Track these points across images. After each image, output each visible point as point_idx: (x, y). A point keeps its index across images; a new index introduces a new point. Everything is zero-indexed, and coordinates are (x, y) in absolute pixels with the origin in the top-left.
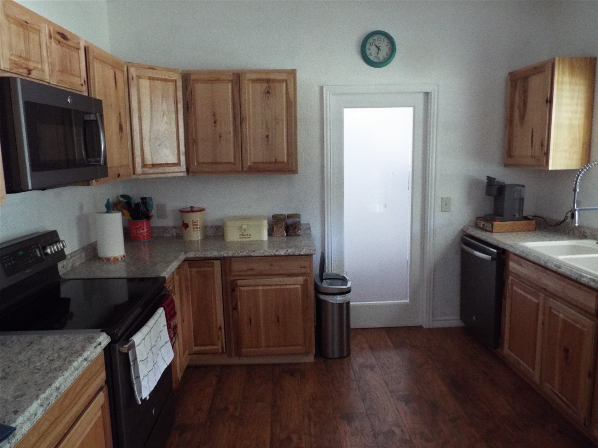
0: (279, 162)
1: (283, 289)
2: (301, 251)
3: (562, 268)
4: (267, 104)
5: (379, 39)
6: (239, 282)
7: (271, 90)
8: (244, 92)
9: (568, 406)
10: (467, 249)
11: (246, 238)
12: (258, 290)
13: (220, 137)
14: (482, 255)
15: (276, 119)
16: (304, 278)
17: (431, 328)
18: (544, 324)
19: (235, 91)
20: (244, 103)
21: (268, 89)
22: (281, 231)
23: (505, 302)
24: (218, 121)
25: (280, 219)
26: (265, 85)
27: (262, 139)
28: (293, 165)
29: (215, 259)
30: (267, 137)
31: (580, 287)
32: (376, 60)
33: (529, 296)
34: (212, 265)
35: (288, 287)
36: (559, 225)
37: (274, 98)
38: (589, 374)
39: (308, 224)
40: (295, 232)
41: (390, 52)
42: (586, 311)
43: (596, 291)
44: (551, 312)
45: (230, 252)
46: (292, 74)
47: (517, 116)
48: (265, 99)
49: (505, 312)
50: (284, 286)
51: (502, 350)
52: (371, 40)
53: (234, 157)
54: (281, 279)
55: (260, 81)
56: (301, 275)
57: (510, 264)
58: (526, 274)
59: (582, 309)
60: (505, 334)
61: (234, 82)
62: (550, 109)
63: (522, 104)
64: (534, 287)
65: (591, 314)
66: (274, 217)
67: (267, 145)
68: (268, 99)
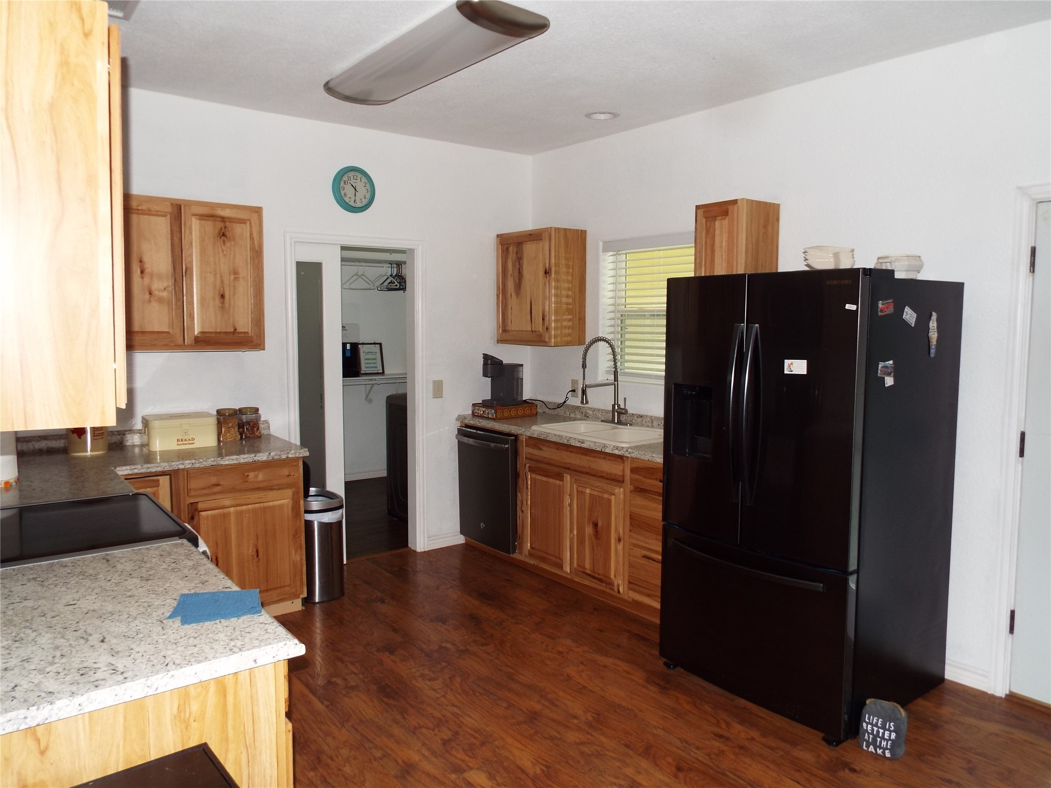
0: (239, 333)
1: (264, 508)
2: (288, 453)
3: (586, 443)
4: (223, 251)
5: (355, 177)
6: (200, 506)
7: (228, 231)
8: (187, 231)
9: (601, 580)
10: (471, 441)
11: (186, 444)
12: (229, 514)
13: (150, 294)
14: (492, 445)
15: (235, 273)
16: (293, 490)
17: (426, 550)
18: (570, 505)
19: (176, 228)
20: (188, 247)
21: (223, 230)
22: (232, 433)
23: (522, 496)
24: (147, 271)
25: (229, 415)
26: (220, 225)
27: (214, 299)
28: (260, 337)
29: (163, 474)
30: (223, 296)
31: (605, 458)
32: (352, 203)
33: (552, 480)
34: (156, 484)
35: (271, 504)
36: (559, 407)
37: (233, 243)
38: (619, 540)
39: (266, 422)
40: (253, 433)
41: (368, 196)
42: (612, 480)
43: (621, 458)
44: (577, 491)
45: (187, 462)
46: (256, 212)
47: (511, 285)
48: (219, 243)
49: (521, 508)
50: (265, 504)
51: (521, 553)
52: (345, 178)
53: (171, 325)
54: (261, 494)
55: (211, 218)
56: (288, 486)
57: (525, 451)
58: (546, 458)
59: (607, 479)
60: (525, 532)
61: (173, 216)
62: (549, 281)
63: (516, 272)
64: (556, 469)
65: (618, 481)
66: (219, 412)
67: (223, 307)
68: (224, 244)
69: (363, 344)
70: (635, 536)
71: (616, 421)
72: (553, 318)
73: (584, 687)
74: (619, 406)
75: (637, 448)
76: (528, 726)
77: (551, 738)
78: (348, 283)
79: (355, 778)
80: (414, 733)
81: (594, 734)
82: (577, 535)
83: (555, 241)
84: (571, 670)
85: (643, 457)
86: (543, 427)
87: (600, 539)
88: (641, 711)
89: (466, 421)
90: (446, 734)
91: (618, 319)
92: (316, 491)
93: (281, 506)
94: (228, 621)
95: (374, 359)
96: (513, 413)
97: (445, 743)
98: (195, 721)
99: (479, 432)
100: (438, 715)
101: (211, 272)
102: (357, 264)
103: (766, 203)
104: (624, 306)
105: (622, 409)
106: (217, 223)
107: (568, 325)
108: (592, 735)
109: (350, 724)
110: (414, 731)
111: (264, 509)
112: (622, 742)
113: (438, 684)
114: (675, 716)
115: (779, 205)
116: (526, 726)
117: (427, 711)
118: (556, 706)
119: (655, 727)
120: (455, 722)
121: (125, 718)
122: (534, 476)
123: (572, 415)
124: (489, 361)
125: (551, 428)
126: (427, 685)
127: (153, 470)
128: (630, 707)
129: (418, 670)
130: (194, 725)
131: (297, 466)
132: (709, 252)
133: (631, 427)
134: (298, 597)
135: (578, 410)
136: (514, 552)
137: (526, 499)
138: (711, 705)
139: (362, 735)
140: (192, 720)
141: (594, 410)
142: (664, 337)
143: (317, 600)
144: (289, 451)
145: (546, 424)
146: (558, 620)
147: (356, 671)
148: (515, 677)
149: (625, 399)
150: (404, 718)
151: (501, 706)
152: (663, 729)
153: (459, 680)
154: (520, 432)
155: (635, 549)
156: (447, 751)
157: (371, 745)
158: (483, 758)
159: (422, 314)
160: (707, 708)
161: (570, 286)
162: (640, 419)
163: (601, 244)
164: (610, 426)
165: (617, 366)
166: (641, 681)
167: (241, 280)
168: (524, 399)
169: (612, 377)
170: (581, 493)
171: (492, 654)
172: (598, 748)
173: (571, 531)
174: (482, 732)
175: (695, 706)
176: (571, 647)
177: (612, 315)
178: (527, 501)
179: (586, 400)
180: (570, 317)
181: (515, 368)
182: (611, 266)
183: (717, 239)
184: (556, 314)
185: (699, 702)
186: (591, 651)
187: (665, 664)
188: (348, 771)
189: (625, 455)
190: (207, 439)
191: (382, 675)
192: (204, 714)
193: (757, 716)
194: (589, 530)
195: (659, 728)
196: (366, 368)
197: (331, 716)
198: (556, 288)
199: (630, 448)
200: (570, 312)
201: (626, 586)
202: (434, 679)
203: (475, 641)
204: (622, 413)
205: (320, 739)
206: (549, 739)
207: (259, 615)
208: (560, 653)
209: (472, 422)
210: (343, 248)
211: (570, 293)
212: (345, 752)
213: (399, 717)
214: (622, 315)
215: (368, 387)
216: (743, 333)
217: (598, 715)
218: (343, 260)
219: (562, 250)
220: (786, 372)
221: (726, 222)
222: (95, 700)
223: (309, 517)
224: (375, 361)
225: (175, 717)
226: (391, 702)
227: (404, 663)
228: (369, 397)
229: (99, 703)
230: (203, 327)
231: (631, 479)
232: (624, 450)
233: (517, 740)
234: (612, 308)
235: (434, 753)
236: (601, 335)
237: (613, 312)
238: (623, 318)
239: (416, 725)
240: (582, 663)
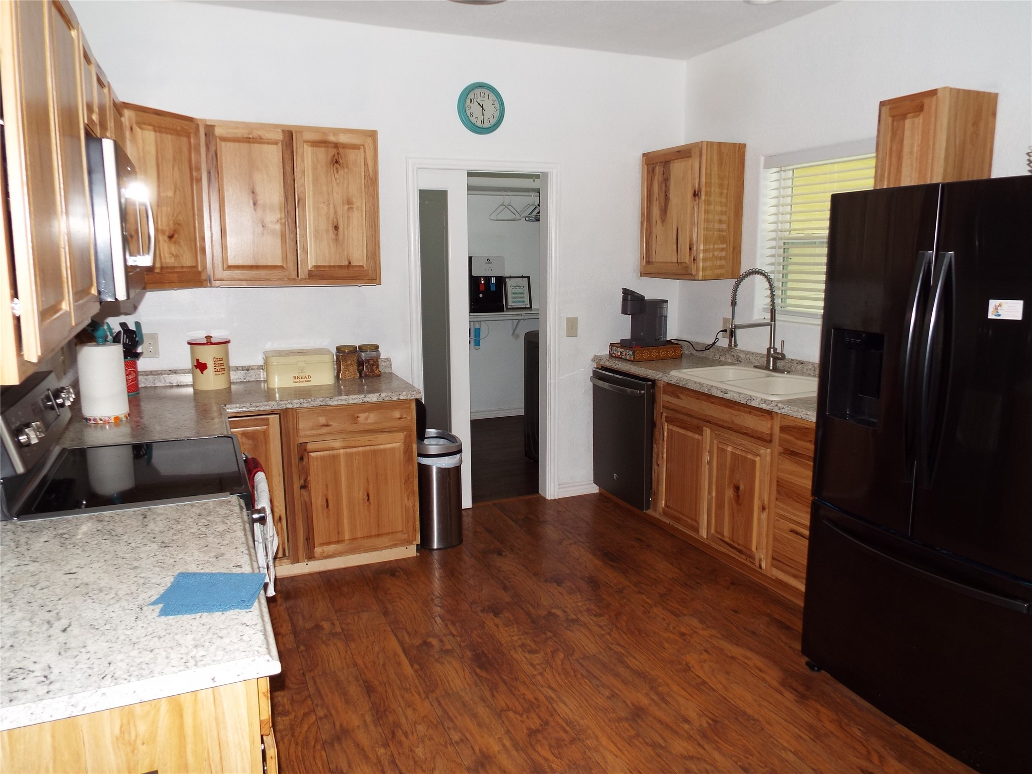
0: (353, 266)
3: (729, 393)
4: (336, 179)
5: (482, 95)
6: (310, 447)
7: (342, 158)
8: (299, 160)
9: (740, 552)
10: (606, 385)
11: (302, 382)
12: (338, 456)
13: (263, 226)
14: (629, 390)
15: (349, 202)
16: (405, 433)
17: (557, 498)
18: (710, 463)
19: (288, 156)
20: (300, 176)
21: (336, 157)
22: (351, 370)
23: (658, 448)
24: (259, 202)
25: (349, 353)
26: (332, 151)
27: (327, 231)
28: (375, 270)
29: (272, 413)
30: (336, 228)
31: (750, 412)
32: (479, 124)
33: (690, 434)
34: (266, 422)
35: (382, 447)
36: (708, 349)
37: (346, 170)
38: (764, 508)
39: (388, 360)
40: (373, 371)
41: (497, 115)
42: (759, 438)
43: (769, 413)
44: (718, 447)
45: (295, 401)
46: (371, 136)
47: (656, 211)
48: (332, 172)
49: (657, 461)
50: (376, 447)
51: (655, 510)
52: (471, 96)
53: (285, 258)
54: (372, 437)
55: (323, 144)
56: (401, 429)
57: (663, 398)
58: (684, 408)
59: (752, 437)
60: (660, 488)
61: (285, 144)
62: (698, 204)
63: (663, 195)
64: (695, 422)
65: (766, 440)
66: (339, 349)
67: (336, 240)
68: (337, 172)
69: (510, 277)
70: (781, 505)
71: (771, 368)
72: (702, 248)
73: (704, 682)
74: (775, 350)
75: (790, 402)
76: (630, 725)
77: (654, 745)
78: (495, 214)
79: (425, 763)
80: (500, 716)
81: (706, 747)
82: (716, 496)
83: (707, 158)
84: (692, 659)
85: (795, 414)
86: (683, 373)
87: (741, 504)
88: (768, 723)
89: (602, 363)
90: (534, 722)
91: (780, 247)
92: (437, 433)
93: (393, 449)
94: (209, 617)
95: (522, 293)
96: (654, 354)
97: (532, 733)
98: (143, 744)
99: (616, 376)
100: (530, 696)
101: (324, 203)
102: (503, 193)
103: (978, 93)
104: (788, 233)
105: (779, 353)
106: (330, 149)
107: (720, 255)
108: (703, 748)
109: (435, 695)
110: (499, 714)
111: (375, 452)
112: (739, 763)
113: (537, 659)
114: (812, 736)
115: (996, 95)
116: (626, 725)
117: (519, 691)
118: (667, 703)
119: (785, 749)
120: (547, 708)
121: (53, 737)
122: (671, 427)
123: (722, 359)
124: (629, 297)
125: (688, 373)
126: (526, 659)
127: (262, 409)
128: (756, 717)
129: (520, 639)
130: (143, 748)
131: (410, 408)
132: (894, 160)
133: (789, 376)
134: (411, 543)
135: (728, 353)
136: (648, 508)
137: (662, 451)
138: (861, 729)
139: (444, 711)
140: (139, 742)
141: (747, 353)
142: (824, 269)
143: (435, 547)
144: (400, 393)
145: (690, 368)
146: (687, 593)
147: (455, 633)
148: (626, 659)
149: (783, 342)
150: (493, 696)
151: (603, 695)
152: (794, 753)
153: (562, 655)
154: (657, 377)
155: (781, 520)
156: (532, 746)
157: (451, 725)
158: (569, 760)
159: (556, 246)
160: (857, 732)
161: (724, 209)
162: (800, 367)
163: (762, 159)
164: (762, 373)
165: (774, 303)
166: (775, 683)
167: (355, 210)
168: (668, 339)
169: (768, 316)
170: (722, 451)
171: (604, 628)
172: (708, 767)
173: (710, 493)
174: (575, 726)
175: (841, 726)
176: (696, 628)
177: (773, 243)
178: (663, 454)
179: (735, 343)
180: (724, 246)
181: (659, 305)
182: (775, 185)
183: (907, 142)
184: (705, 243)
185: (846, 721)
186: (720, 636)
187: (807, 664)
188: (420, 754)
189: (774, 410)
190: (324, 376)
191: (480, 640)
192: (155, 737)
193: (924, 752)
194: (729, 493)
195: (790, 750)
196: (513, 302)
197: (418, 684)
198: (707, 212)
199: (781, 402)
200: (723, 240)
201: (770, 559)
202: (536, 652)
203: (588, 610)
204: (778, 359)
205: (400, 709)
206: (651, 746)
207: (248, 610)
208: (683, 634)
209: (608, 364)
210: (470, 174)
211: (724, 218)
212: (421, 729)
213: (487, 694)
214: (784, 243)
215: (516, 322)
216: (930, 263)
217: (715, 721)
218: (470, 188)
219: (715, 169)
220: (991, 316)
221: (919, 120)
222: (6, 718)
223: (425, 461)
224: (522, 295)
225: (117, 738)
226: (484, 674)
227: (506, 629)
228: (516, 333)
229: (11, 722)
230: (316, 261)
231: (780, 440)
232: (774, 404)
233: (613, 742)
234: (773, 235)
235: (516, 745)
236: (758, 266)
237: (774, 239)
238: (786, 246)
239: (504, 705)
240: (706, 651)
